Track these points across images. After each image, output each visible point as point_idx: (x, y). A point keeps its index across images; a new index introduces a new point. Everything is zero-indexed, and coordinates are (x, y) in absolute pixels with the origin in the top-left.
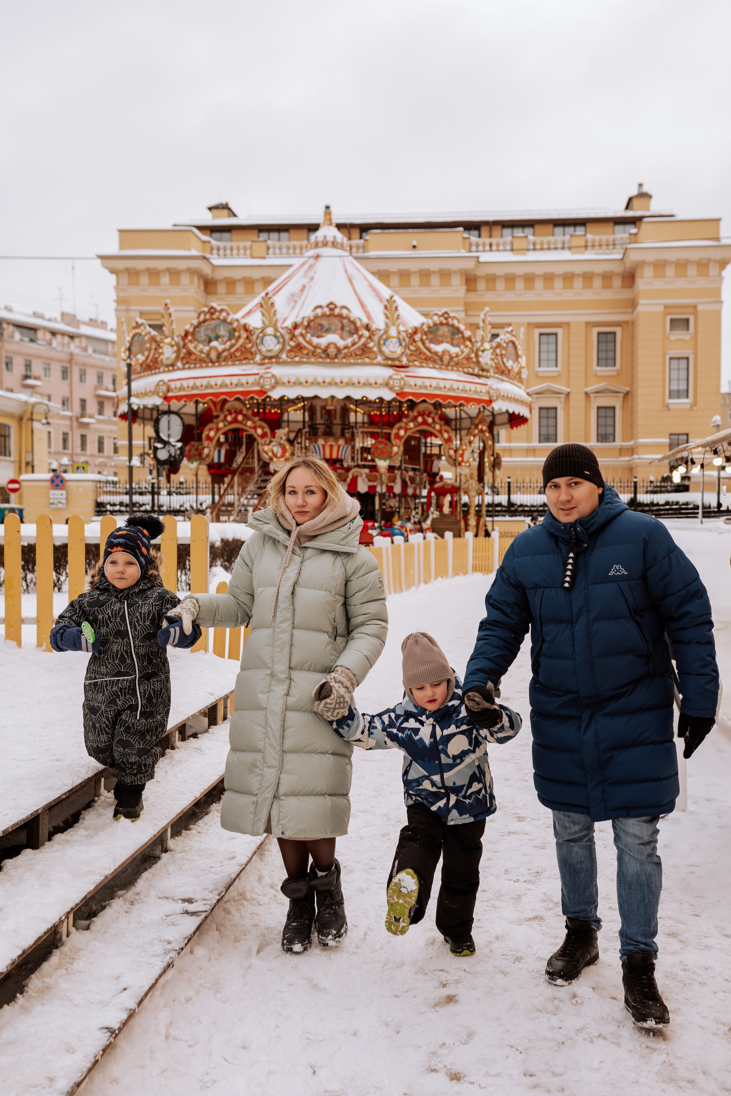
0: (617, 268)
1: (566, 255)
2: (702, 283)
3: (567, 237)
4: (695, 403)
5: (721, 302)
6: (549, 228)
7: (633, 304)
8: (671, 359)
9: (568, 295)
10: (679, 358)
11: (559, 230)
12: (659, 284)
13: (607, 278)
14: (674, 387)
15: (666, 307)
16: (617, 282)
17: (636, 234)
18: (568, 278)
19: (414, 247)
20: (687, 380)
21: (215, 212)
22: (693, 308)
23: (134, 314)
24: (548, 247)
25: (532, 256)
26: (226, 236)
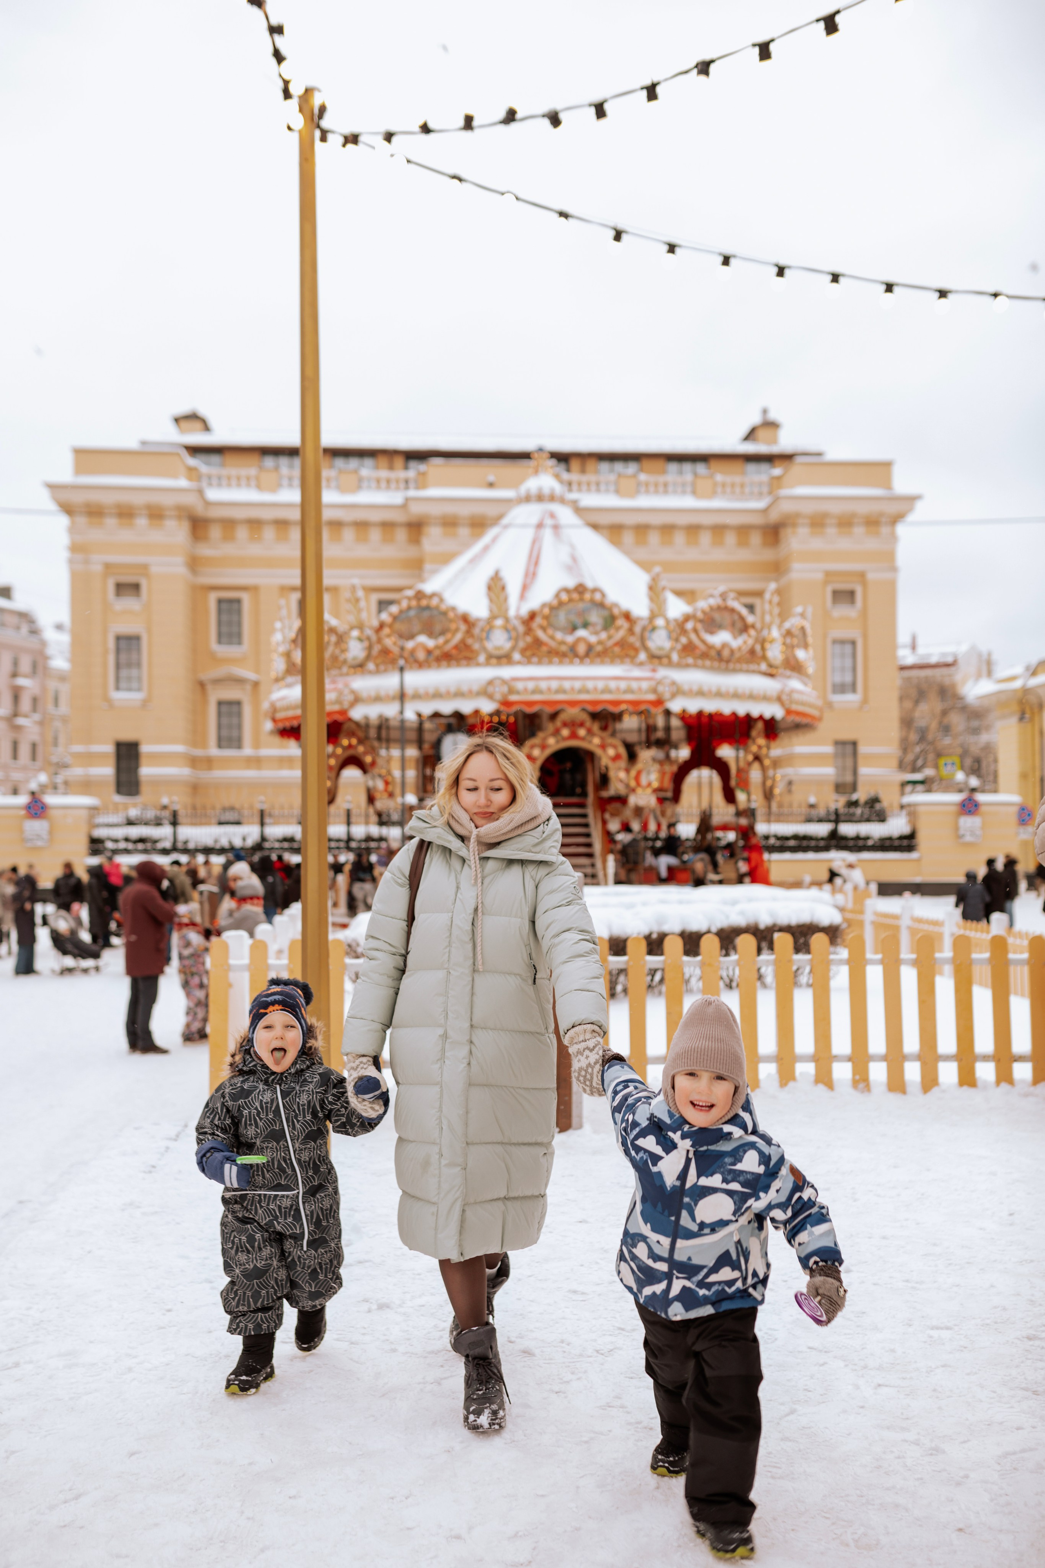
0: (757, 520)
1: (688, 502)
2: (871, 544)
3: (688, 477)
4: (865, 701)
5: (894, 569)
6: (660, 464)
7: (777, 569)
8: (835, 642)
9: (692, 554)
10: (842, 642)
11: (673, 467)
12: (817, 544)
13: (743, 531)
14: (838, 679)
15: (828, 574)
16: (756, 539)
17: (779, 478)
18: (693, 530)
19: (491, 485)
20: (854, 669)
21: (184, 424)
22: (861, 576)
23: (98, 568)
24: (665, 489)
25: (644, 501)
26: (215, 459)
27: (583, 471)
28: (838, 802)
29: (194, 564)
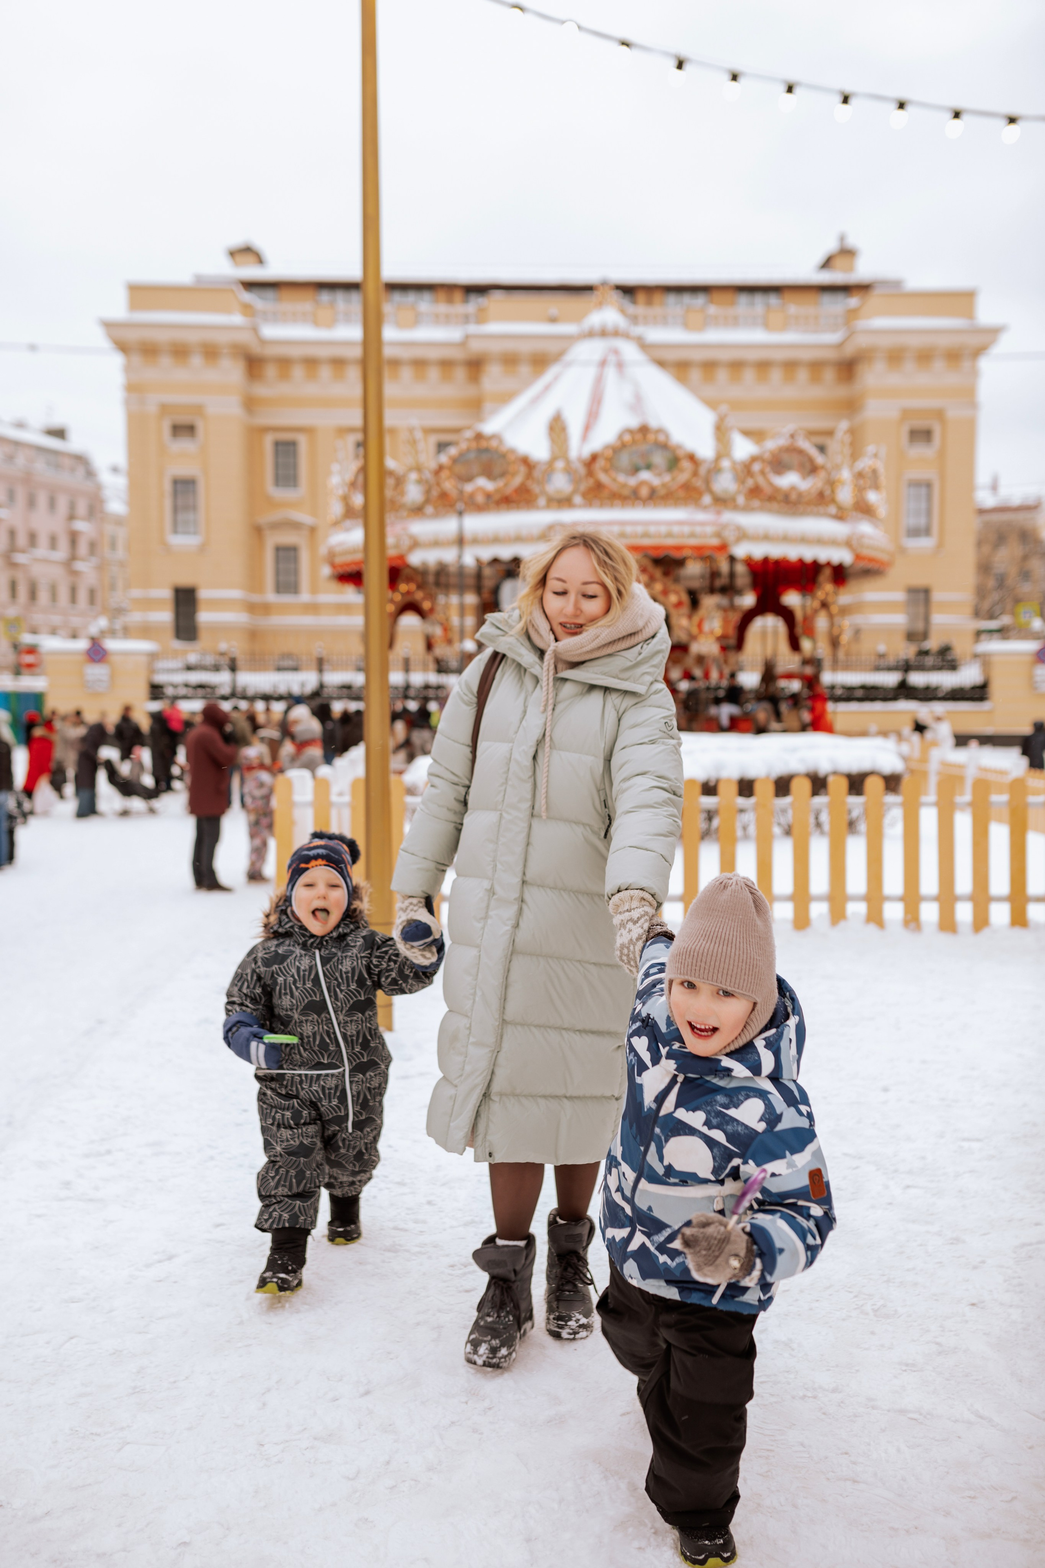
0: (831, 355)
1: (759, 335)
2: (950, 379)
3: (759, 309)
4: (940, 545)
5: (973, 406)
6: (730, 295)
7: (852, 405)
8: (909, 484)
9: (762, 392)
10: (916, 484)
11: (743, 299)
12: (894, 379)
13: (816, 367)
14: (912, 521)
15: (904, 412)
16: (829, 375)
17: (856, 308)
18: (763, 366)
19: (553, 320)
20: (929, 513)
21: (239, 258)
22: (939, 414)
23: (152, 408)
24: (734, 322)
25: (714, 336)
26: (270, 294)
27: (649, 303)
28: (908, 651)
29: (250, 404)
